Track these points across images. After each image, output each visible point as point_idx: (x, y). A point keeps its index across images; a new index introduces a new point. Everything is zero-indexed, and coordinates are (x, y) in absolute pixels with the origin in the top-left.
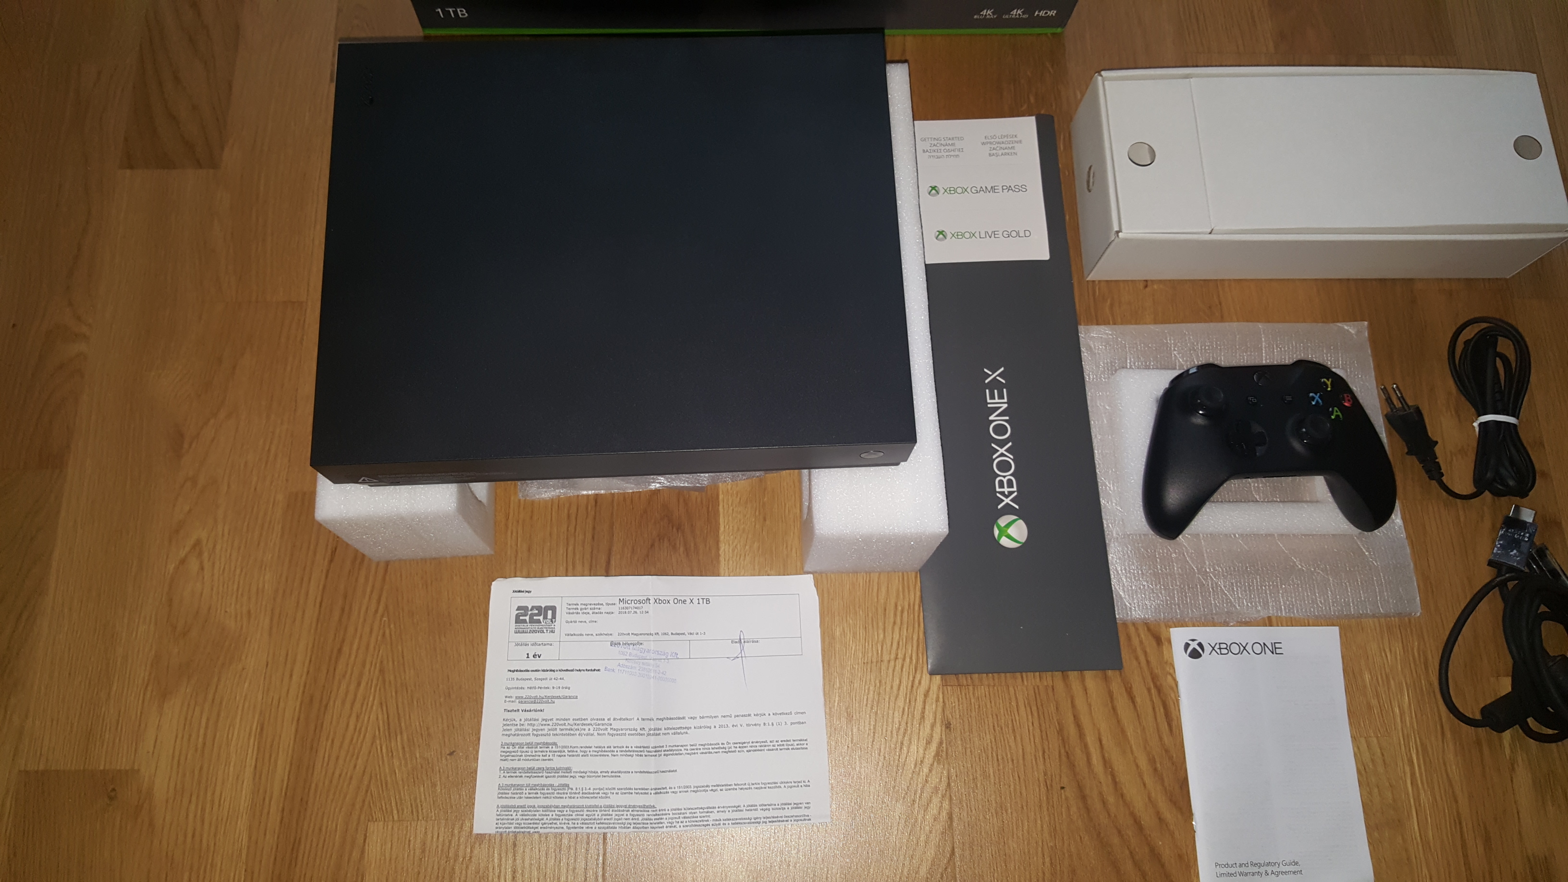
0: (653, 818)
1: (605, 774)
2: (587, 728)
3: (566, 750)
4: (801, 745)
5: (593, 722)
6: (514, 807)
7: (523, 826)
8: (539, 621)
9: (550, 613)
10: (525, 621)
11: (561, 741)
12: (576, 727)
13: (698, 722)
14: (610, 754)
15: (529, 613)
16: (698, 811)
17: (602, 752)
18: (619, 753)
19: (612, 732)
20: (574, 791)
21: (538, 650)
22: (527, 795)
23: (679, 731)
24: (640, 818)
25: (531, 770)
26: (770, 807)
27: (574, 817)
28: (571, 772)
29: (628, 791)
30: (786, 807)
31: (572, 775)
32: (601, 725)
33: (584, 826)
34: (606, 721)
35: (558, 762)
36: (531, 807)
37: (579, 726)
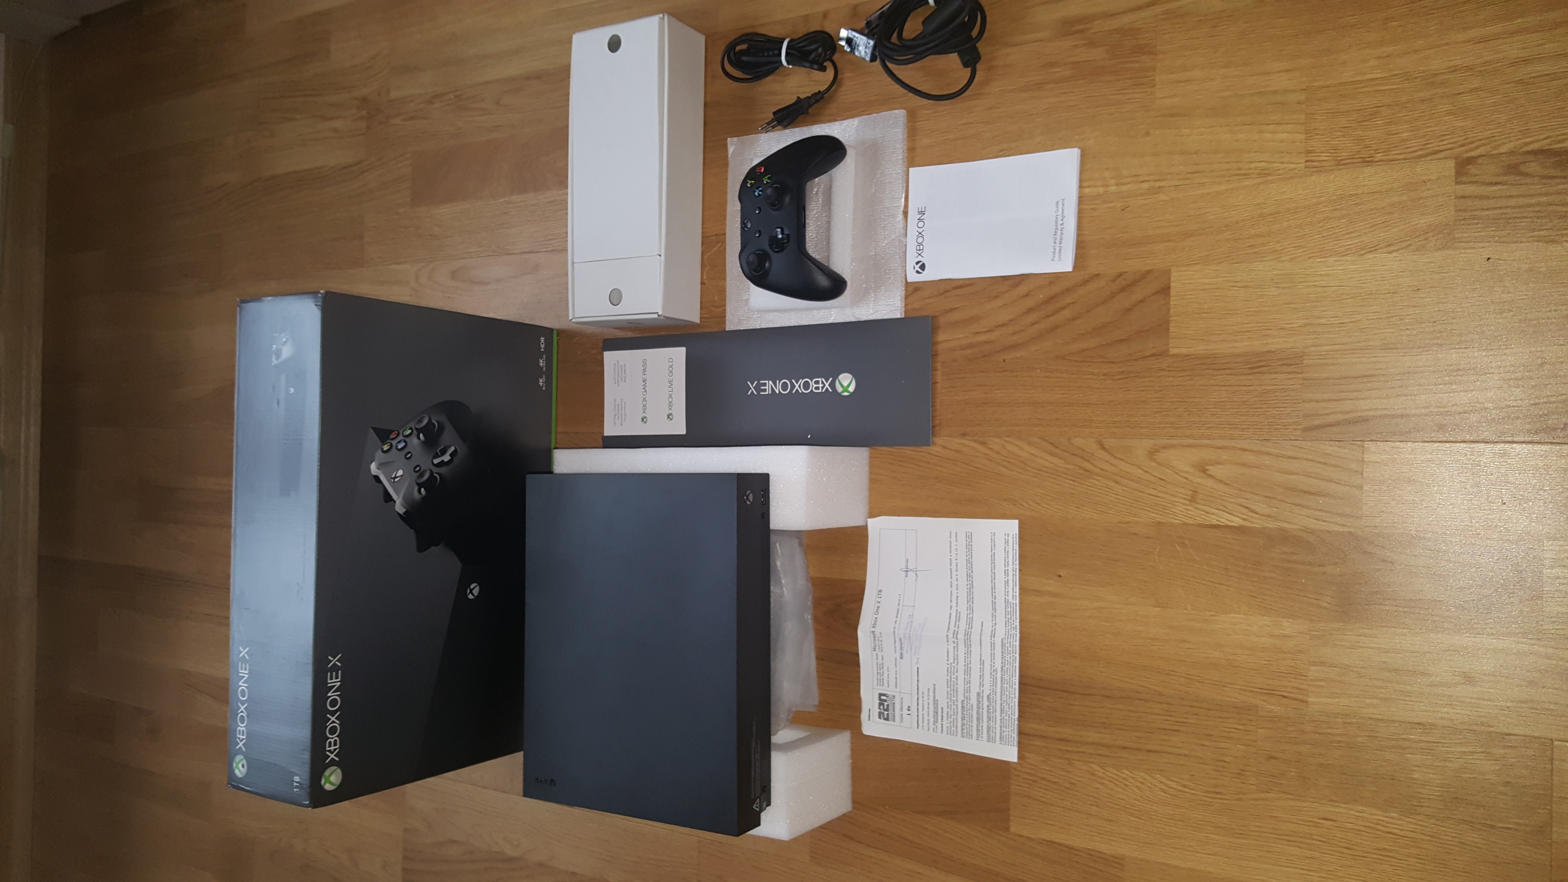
0: (1009, 640)
1: (982, 670)
2: (953, 680)
3: (966, 694)
4: (969, 536)
5: (949, 675)
6: (1001, 733)
7: (1013, 728)
8: (888, 705)
9: (883, 698)
10: (888, 714)
11: (961, 698)
12: (952, 687)
13: (954, 604)
14: (969, 666)
15: (882, 711)
16: (1007, 610)
17: (968, 671)
18: (969, 659)
19: (956, 663)
20: (992, 691)
21: (905, 708)
22: (994, 723)
23: (958, 618)
24: (1009, 649)
25: (978, 719)
26: (1007, 560)
27: (1008, 693)
28: (980, 693)
29: (993, 656)
30: (1007, 550)
31: (981, 692)
32: (951, 671)
33: (1014, 687)
34: (949, 666)
35: (974, 701)
36: (1001, 721)
37: (951, 684)
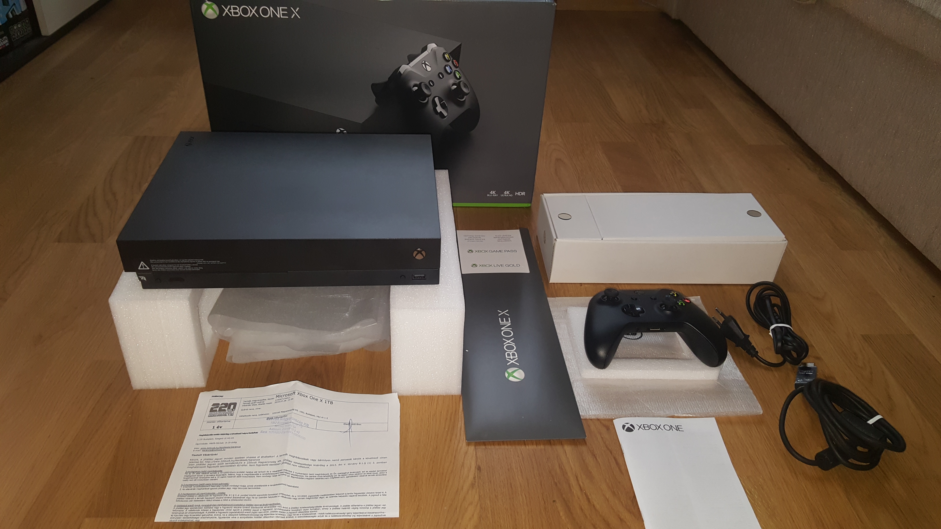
0: (279, 511)
1: (250, 487)
2: (243, 462)
3: (227, 474)
4: (383, 473)
5: (247, 459)
6: (184, 506)
7: (189, 517)
8: (225, 410)
9: (232, 406)
10: (216, 411)
11: (224, 470)
12: (237, 462)
13: (317, 463)
14: (256, 476)
15: (220, 406)
16: (309, 509)
17: (250, 475)
18: (262, 475)
19: (260, 464)
20: (228, 496)
21: (220, 424)
22: (196, 499)
23: (303, 466)
24: (270, 511)
25: (202, 485)
26: (359, 507)
27: (225, 511)
28: (228, 486)
29: (264, 496)
30: (369, 507)
31: (228, 487)
32: (251, 460)
33: (231, 517)
34: (257, 458)
35: (221, 481)
36: (197, 506)
37: (240, 460)
